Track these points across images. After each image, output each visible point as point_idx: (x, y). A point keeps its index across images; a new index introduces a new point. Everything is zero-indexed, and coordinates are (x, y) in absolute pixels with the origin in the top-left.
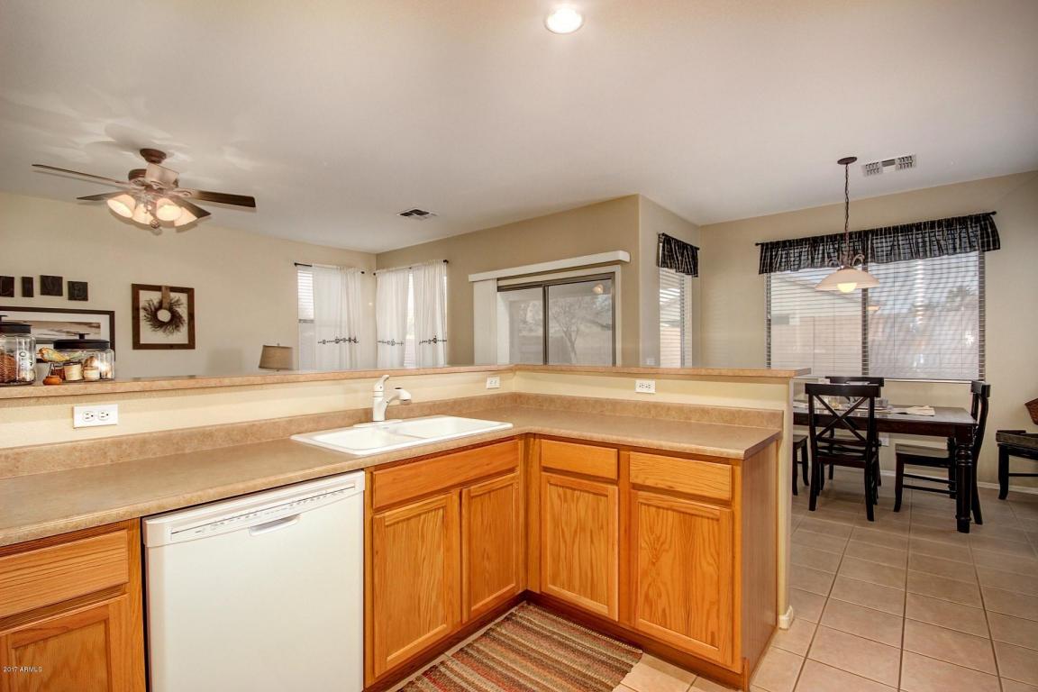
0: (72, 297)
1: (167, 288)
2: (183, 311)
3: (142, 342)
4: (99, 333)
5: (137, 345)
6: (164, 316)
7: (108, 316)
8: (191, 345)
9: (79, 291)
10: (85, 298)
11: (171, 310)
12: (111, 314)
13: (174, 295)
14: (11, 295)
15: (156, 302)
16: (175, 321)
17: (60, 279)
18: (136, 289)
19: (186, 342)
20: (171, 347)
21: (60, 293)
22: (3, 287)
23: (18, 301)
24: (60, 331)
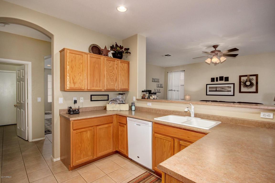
0: (225, 81)
1: (249, 75)
2: (254, 82)
3: (241, 91)
4: (231, 89)
5: (240, 92)
6: (248, 83)
7: (233, 85)
8: (257, 92)
9: (227, 79)
10: (228, 81)
11: (250, 81)
13: (251, 77)
15: (245, 80)
16: (252, 84)
17: (223, 77)
18: (240, 77)
19: (255, 91)
21: (223, 80)
22: (213, 80)
23: (215, 82)
24: (223, 89)
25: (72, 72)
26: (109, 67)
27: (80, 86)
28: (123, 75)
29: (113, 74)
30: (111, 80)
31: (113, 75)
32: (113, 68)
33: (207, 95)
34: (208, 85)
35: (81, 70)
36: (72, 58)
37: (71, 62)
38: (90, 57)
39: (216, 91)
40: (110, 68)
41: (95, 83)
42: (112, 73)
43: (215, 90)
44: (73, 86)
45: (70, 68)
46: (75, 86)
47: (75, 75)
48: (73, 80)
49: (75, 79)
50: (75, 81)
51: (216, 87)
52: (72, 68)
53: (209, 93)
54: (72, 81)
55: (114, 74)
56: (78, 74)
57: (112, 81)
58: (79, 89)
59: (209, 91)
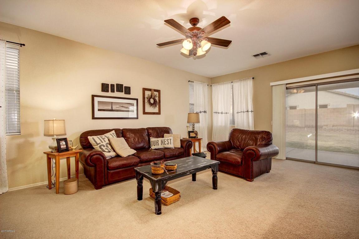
0: (126, 93)
1: (153, 90)
2: (157, 99)
3: (145, 111)
4: (134, 108)
5: (144, 113)
6: (152, 101)
9: (128, 90)
10: (130, 93)
11: (154, 99)
12: (137, 100)
13: (155, 93)
14: (108, 91)
15: (150, 95)
16: (155, 103)
17: (122, 85)
18: (144, 90)
19: (158, 112)
20: (154, 113)
21: (122, 91)
22: (105, 87)
23: (110, 94)
24: (122, 107)
33: (93, 118)
34: (95, 98)
39: (112, 110)
43: (110, 108)
51: (112, 102)
53: (98, 114)
59: (99, 110)
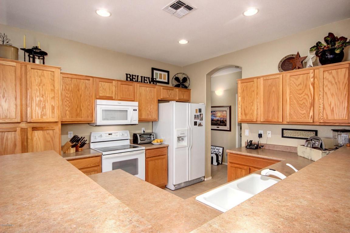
25: (243, 103)
26: (296, 85)
27: (252, 117)
28: (332, 95)
29: (304, 96)
30: (300, 107)
31: (305, 98)
32: (306, 86)
35: (253, 99)
36: (244, 88)
37: (243, 92)
38: (264, 80)
40: (298, 87)
41: (271, 113)
42: (304, 94)
44: (244, 117)
45: (241, 99)
46: (246, 118)
47: (247, 106)
48: (245, 112)
49: (246, 110)
50: (247, 112)
52: (243, 98)
54: (243, 113)
55: (307, 95)
56: (250, 104)
57: (303, 108)
58: (250, 121)
